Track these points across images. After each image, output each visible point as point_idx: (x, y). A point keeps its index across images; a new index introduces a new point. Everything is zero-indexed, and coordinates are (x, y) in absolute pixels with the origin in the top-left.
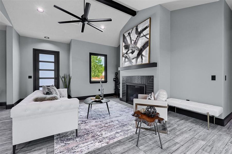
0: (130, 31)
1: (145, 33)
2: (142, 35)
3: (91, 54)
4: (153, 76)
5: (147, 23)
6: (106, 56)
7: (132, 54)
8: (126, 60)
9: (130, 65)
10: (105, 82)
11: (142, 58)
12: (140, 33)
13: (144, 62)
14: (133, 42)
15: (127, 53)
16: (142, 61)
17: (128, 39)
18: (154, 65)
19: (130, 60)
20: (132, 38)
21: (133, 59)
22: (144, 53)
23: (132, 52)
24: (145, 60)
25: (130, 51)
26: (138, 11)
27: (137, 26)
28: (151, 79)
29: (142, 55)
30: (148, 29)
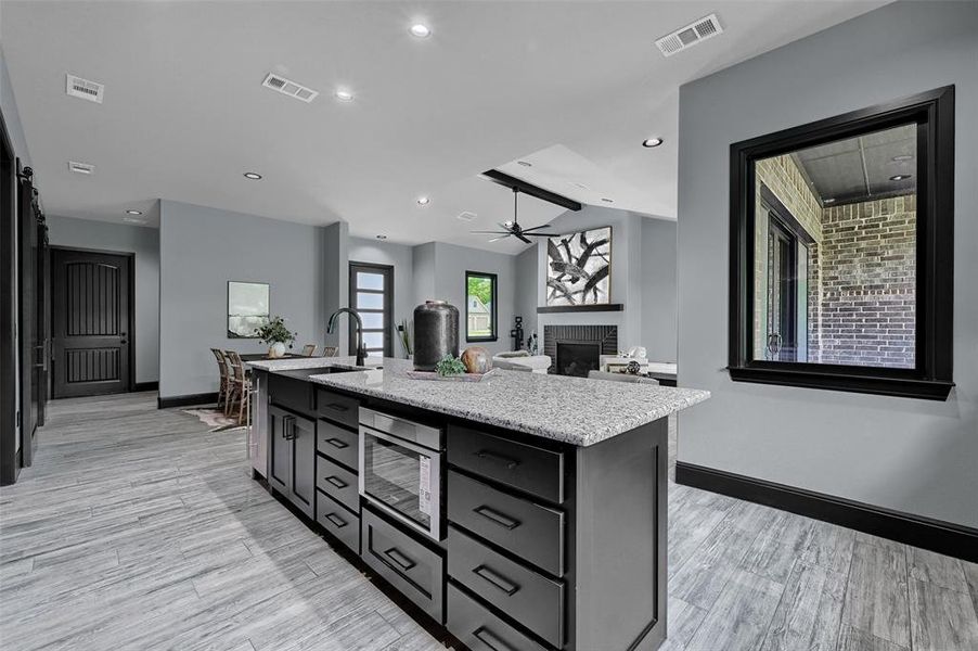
0: (568, 237)
1: (601, 249)
2: (594, 251)
3: (468, 274)
4: (616, 327)
5: (605, 234)
6: (493, 277)
7: (573, 283)
8: (558, 293)
9: (569, 304)
10: (493, 338)
11: (595, 293)
12: (590, 248)
13: (599, 302)
14: (574, 261)
15: (559, 279)
16: (596, 300)
17: (562, 251)
18: (617, 308)
19: (567, 295)
20: (572, 253)
21: (576, 293)
22: (599, 285)
23: (574, 280)
24: (603, 299)
25: (568, 277)
26: (586, 205)
27: (583, 233)
28: (612, 331)
29: (596, 289)
30: (608, 245)
